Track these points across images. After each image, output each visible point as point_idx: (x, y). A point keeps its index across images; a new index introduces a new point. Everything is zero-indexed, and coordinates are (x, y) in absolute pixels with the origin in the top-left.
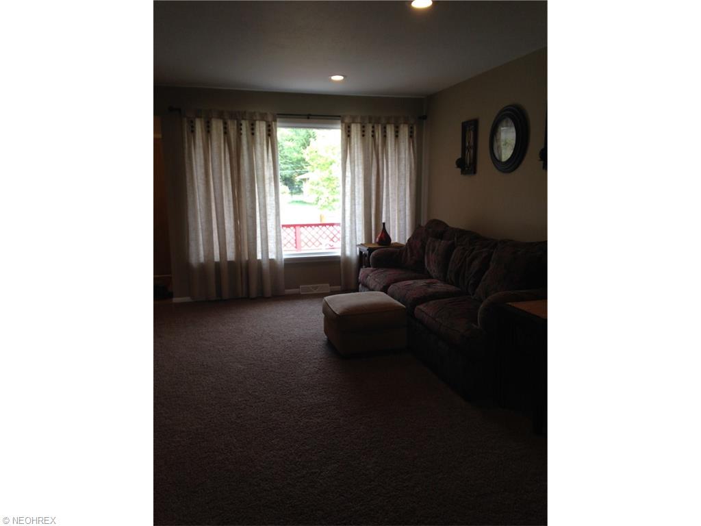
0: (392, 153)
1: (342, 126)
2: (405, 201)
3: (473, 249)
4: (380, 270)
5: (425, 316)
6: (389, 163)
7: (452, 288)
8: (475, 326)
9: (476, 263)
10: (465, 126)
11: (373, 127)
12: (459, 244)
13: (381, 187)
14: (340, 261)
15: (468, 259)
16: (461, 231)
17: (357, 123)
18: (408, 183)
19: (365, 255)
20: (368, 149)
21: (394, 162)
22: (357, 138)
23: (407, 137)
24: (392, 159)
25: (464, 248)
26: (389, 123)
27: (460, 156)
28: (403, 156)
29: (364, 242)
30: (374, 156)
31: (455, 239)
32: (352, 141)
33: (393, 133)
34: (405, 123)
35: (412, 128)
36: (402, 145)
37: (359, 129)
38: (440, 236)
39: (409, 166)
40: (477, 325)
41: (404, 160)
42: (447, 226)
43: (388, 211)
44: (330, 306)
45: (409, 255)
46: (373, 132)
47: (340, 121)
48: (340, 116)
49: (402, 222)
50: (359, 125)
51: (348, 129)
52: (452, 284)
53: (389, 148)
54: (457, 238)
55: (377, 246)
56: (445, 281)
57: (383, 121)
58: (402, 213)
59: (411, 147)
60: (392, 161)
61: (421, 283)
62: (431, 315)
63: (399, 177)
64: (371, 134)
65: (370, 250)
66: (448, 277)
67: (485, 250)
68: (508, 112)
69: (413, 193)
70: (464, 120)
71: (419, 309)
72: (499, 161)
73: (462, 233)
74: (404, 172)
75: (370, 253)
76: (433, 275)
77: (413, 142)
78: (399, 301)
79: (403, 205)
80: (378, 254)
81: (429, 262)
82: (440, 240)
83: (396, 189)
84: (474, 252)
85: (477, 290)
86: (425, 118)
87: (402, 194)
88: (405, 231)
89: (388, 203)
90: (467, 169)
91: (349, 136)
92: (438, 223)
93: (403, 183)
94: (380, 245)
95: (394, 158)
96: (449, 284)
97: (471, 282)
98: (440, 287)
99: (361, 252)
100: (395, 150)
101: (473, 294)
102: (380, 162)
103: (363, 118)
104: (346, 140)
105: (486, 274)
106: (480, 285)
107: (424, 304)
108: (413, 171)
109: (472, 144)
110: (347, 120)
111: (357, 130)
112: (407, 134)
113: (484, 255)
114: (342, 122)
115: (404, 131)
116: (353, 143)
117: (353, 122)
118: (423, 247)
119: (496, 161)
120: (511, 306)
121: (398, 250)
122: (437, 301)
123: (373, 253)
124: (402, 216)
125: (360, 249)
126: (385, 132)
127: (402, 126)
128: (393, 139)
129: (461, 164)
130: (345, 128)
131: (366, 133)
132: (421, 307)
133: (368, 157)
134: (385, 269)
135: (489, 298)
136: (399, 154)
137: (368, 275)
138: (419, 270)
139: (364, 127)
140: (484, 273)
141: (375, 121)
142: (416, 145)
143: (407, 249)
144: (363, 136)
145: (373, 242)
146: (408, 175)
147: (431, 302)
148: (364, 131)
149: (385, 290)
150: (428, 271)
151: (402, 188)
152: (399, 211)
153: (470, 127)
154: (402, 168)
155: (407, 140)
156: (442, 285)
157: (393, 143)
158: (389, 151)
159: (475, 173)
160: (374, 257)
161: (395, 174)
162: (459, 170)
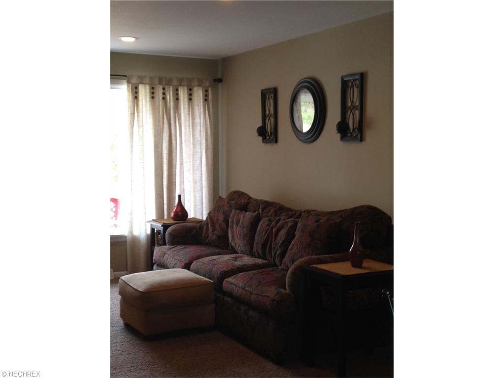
0: (185, 117)
1: (128, 86)
2: (202, 171)
3: (279, 220)
4: (179, 247)
5: (234, 287)
6: (183, 128)
7: (260, 261)
8: (284, 291)
9: (283, 232)
10: (264, 94)
11: (164, 89)
12: (265, 215)
13: (174, 154)
14: (126, 241)
15: (274, 230)
16: (266, 202)
17: (146, 84)
18: (204, 151)
19: (159, 232)
20: (159, 112)
21: (187, 128)
22: (146, 100)
23: (202, 101)
24: (185, 124)
25: (269, 220)
26: (181, 85)
27: (260, 125)
28: (197, 121)
29: (155, 218)
30: (166, 121)
31: (260, 210)
32: (140, 103)
33: (186, 96)
34: (199, 85)
35: (206, 91)
36: (196, 108)
37: (148, 90)
38: (244, 208)
39: (204, 133)
40: (286, 290)
41: (198, 125)
42: (251, 198)
43: (182, 183)
44: (131, 284)
45: (210, 230)
46: (164, 94)
47: (125, 81)
48: (126, 76)
49: (198, 195)
50: (148, 87)
51: (135, 90)
52: (259, 257)
53: (182, 111)
54: (263, 210)
55: (172, 221)
56: (251, 254)
57: (175, 83)
58: (198, 184)
59: (207, 112)
60: (185, 126)
61: (226, 257)
62: (240, 286)
63: (194, 144)
64: (161, 96)
65: (166, 227)
66: (255, 249)
67: (290, 219)
68: (305, 84)
69: (210, 162)
70: (263, 88)
71: (227, 281)
72: (301, 132)
73: (267, 204)
74: (199, 139)
75: (165, 230)
76: (239, 249)
77: (208, 108)
78: (204, 276)
79: (199, 175)
80: (174, 230)
81: (233, 236)
82: (244, 212)
83: (191, 158)
84: (280, 223)
85: (285, 259)
86: (220, 80)
87: (198, 163)
88: (202, 204)
89: (182, 172)
90: (268, 137)
91: (136, 98)
92: (241, 194)
93: (199, 150)
94: (175, 220)
95: (187, 122)
96: (255, 257)
97: (278, 253)
98: (247, 260)
99: (153, 230)
100: (189, 114)
101: (281, 264)
102: (173, 127)
103: (152, 79)
104: (134, 103)
105: (292, 243)
106: (287, 255)
107: (233, 277)
108: (209, 138)
109: (272, 112)
110: (134, 81)
111: (146, 92)
112: (201, 97)
113: (289, 225)
114: (128, 82)
115: (199, 94)
116: (140, 106)
117: (142, 83)
118: (226, 221)
119: (297, 131)
120: (315, 267)
121: (199, 225)
122: (245, 273)
123: (169, 230)
124: (199, 188)
125: (152, 225)
126: (177, 94)
127: (195, 89)
128: (186, 103)
129: (262, 132)
130: (132, 89)
131: (156, 95)
132: (230, 279)
133: (159, 121)
134: (184, 246)
135: (296, 263)
136: (193, 119)
137: (165, 254)
138: (223, 245)
139: (153, 88)
140: (291, 242)
141: (166, 82)
142: (211, 110)
143: (208, 224)
144: (153, 98)
145: (166, 217)
146: (204, 142)
147: (240, 274)
148: (153, 93)
149: (187, 266)
150: (232, 246)
151: (198, 156)
152: (195, 182)
153: (270, 95)
154: (197, 134)
155: (202, 104)
156: (249, 258)
157: (187, 106)
158: (182, 115)
159: (276, 142)
160: (170, 234)
161: (190, 141)
162: (261, 138)
